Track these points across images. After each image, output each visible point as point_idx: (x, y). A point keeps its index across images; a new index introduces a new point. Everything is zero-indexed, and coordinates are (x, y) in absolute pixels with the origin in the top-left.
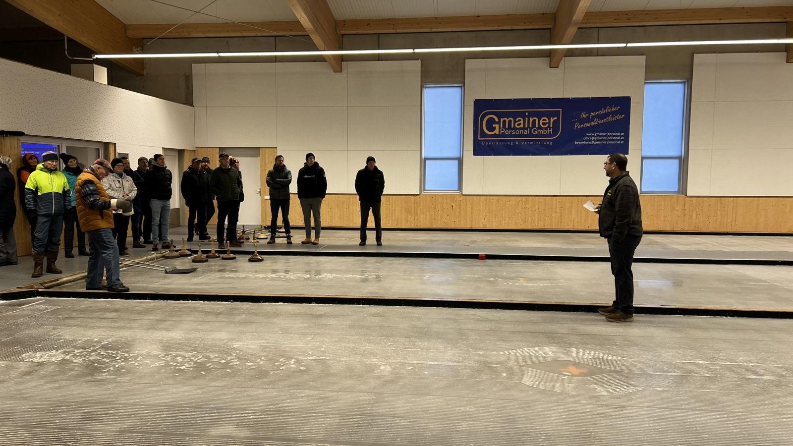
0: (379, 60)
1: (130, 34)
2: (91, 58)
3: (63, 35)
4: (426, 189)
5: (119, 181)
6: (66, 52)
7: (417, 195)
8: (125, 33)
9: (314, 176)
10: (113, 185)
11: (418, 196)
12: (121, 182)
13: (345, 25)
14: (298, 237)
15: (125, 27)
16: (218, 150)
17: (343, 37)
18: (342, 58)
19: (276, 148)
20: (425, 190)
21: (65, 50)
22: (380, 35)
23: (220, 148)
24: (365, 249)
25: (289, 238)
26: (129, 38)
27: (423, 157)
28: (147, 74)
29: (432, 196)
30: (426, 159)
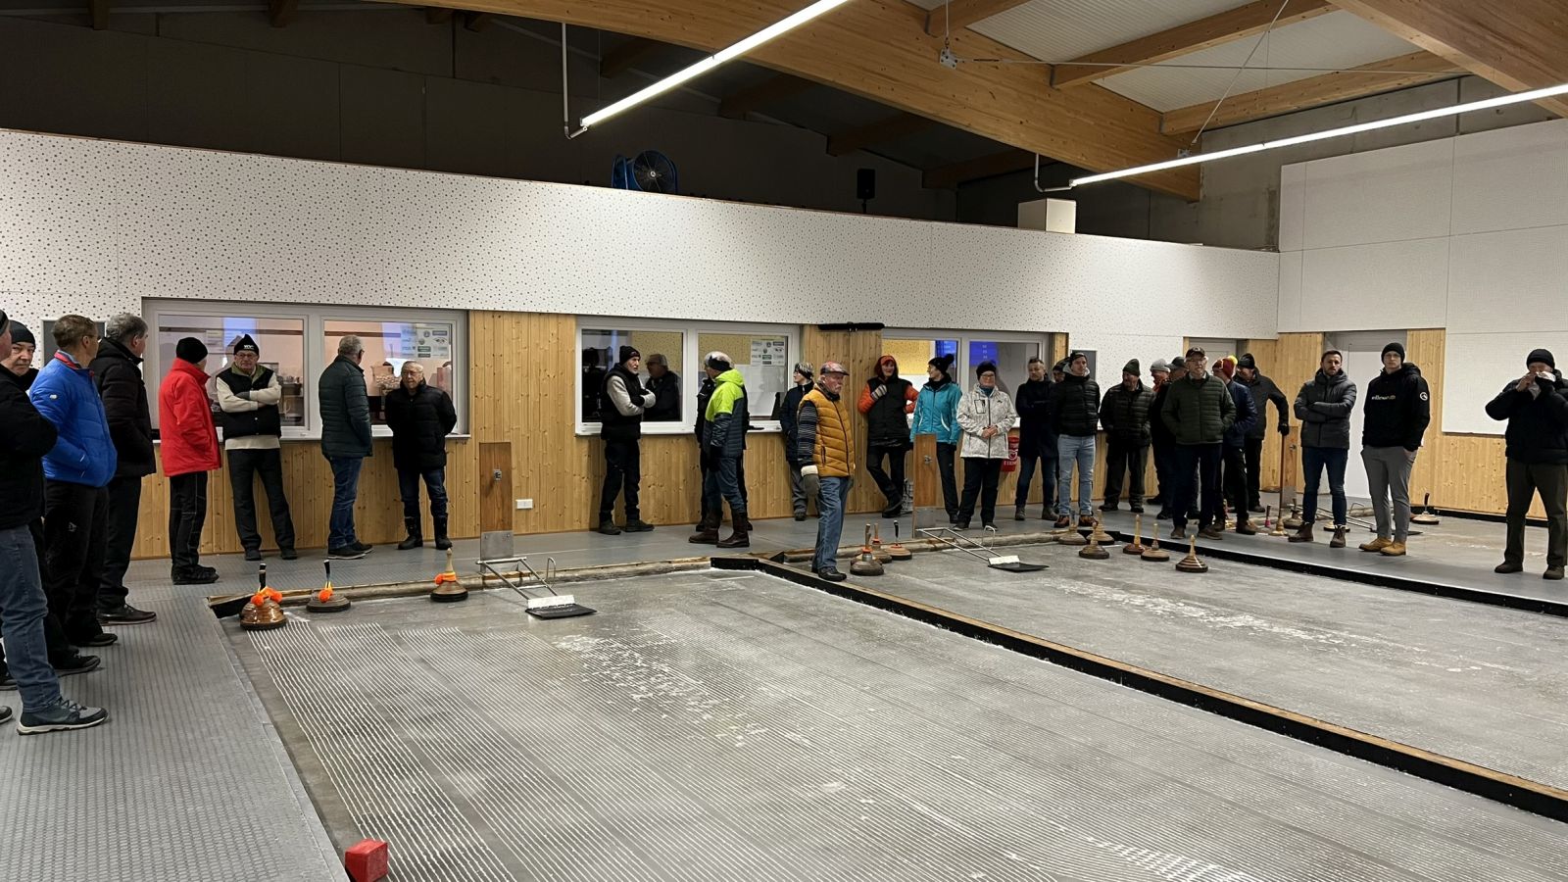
1: (1167, 128)
2: (1068, 186)
3: (1034, 154)
5: (984, 402)
6: (1036, 182)
8: (1160, 129)
9: (1393, 397)
10: (973, 408)
12: (986, 403)
14: (1359, 535)
15: (1160, 117)
16: (1320, 338)
19: (1444, 329)
21: (1034, 179)
23: (1325, 333)
24: (1518, 585)
25: (1339, 533)
26: (1166, 136)
28: (1205, 196)
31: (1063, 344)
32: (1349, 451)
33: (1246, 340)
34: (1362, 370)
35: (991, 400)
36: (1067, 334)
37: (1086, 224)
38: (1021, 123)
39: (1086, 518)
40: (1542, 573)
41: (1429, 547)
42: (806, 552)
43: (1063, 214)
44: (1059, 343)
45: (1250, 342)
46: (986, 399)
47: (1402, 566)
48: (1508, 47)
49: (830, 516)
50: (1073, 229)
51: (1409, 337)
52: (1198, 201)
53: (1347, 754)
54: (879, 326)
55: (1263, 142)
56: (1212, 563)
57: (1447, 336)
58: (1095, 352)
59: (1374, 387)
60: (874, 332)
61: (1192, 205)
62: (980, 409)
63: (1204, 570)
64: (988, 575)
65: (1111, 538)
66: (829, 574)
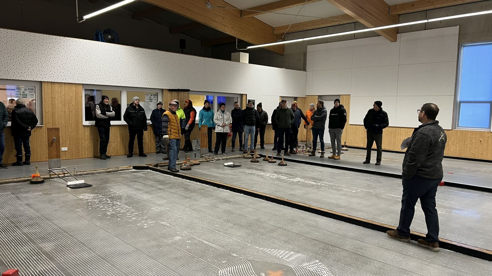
0: (425, 30)
1: (275, 32)
2: (246, 48)
3: (236, 38)
4: (459, 126)
5: (222, 115)
6: (237, 47)
8: (273, 32)
9: (337, 114)
10: (219, 117)
11: (450, 131)
12: (223, 115)
13: (396, 8)
15: (273, 29)
16: (317, 97)
17: (399, 17)
18: (397, 31)
19: (350, 95)
20: (458, 126)
22: (428, 11)
23: (319, 96)
24: (369, 167)
25: (322, 153)
26: (275, 35)
27: (459, 99)
28: (286, 54)
29: (462, 132)
30: (460, 102)
31: (246, 98)
32: (325, 130)
33: (297, 97)
34: (329, 106)
35: (224, 115)
36: (246, 95)
37: (252, 61)
38: (232, 28)
39: (252, 150)
40: (375, 164)
41: (346, 157)
42: (165, 163)
43: (245, 57)
44: (244, 97)
45: (298, 98)
46: (223, 114)
47: (339, 163)
48: (368, 15)
49: (173, 151)
50: (248, 62)
51: (341, 97)
52: (284, 55)
53: (327, 217)
54: (188, 90)
55: (303, 38)
56: (288, 163)
57: (351, 97)
58: (255, 100)
59: (332, 111)
60: (187, 92)
61: (282, 56)
62: (221, 117)
63: (286, 165)
64: (224, 169)
65: (259, 156)
66: (174, 170)
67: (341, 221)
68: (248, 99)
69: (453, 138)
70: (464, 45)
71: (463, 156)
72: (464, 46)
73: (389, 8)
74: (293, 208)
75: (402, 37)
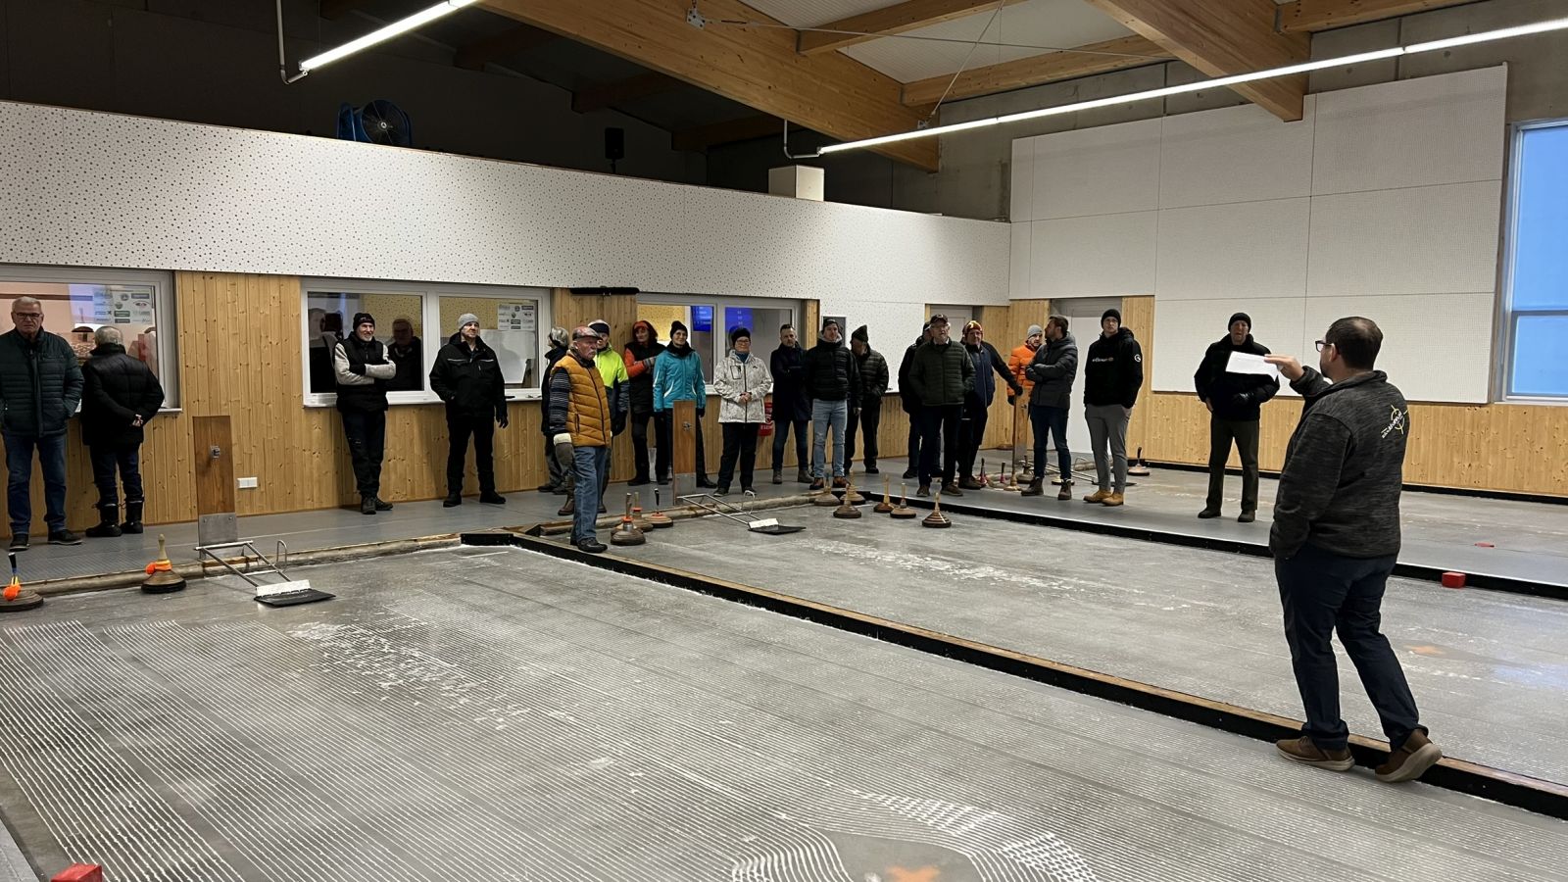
0: (1396, 80)
1: (907, 100)
2: (816, 153)
3: (783, 120)
4: (1513, 391)
5: (739, 368)
6: (785, 148)
7: (1481, 405)
8: (901, 99)
9: (1111, 359)
10: (729, 374)
11: (1484, 409)
12: (742, 368)
13: (1299, 11)
14: (1084, 488)
15: (901, 88)
16: (1047, 303)
17: (1311, 38)
18: (1305, 84)
19: (1153, 296)
20: (1509, 393)
21: (783, 145)
22: (1404, 19)
23: (1051, 300)
24: (1218, 528)
25: (1066, 486)
26: (907, 107)
27: (1510, 305)
28: (943, 167)
29: (1523, 410)
30: (1516, 314)
31: (815, 311)
33: (982, 307)
34: (1085, 334)
35: (747, 366)
36: (818, 301)
37: (832, 194)
38: (770, 87)
39: (839, 479)
40: (1237, 517)
41: (1143, 496)
43: (812, 181)
44: (811, 310)
45: (985, 308)
46: (742, 365)
47: (1121, 516)
48: (1209, 35)
49: (587, 486)
50: (822, 198)
51: (1123, 303)
52: (937, 172)
53: (1081, 692)
54: (633, 291)
55: (997, 116)
56: (954, 518)
57: (1156, 303)
58: (844, 318)
59: (1094, 350)
60: (628, 297)
61: (931, 176)
62: (736, 375)
63: (948, 525)
64: (747, 538)
65: (862, 498)
66: (590, 546)
67: (1128, 704)
68: (824, 313)
69: (1493, 431)
70: (1524, 127)
71: (1527, 490)
72: (1525, 131)
73: (1277, 13)
74: (971, 662)
75: (1322, 106)
